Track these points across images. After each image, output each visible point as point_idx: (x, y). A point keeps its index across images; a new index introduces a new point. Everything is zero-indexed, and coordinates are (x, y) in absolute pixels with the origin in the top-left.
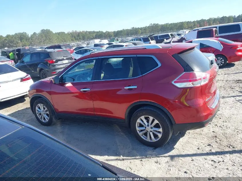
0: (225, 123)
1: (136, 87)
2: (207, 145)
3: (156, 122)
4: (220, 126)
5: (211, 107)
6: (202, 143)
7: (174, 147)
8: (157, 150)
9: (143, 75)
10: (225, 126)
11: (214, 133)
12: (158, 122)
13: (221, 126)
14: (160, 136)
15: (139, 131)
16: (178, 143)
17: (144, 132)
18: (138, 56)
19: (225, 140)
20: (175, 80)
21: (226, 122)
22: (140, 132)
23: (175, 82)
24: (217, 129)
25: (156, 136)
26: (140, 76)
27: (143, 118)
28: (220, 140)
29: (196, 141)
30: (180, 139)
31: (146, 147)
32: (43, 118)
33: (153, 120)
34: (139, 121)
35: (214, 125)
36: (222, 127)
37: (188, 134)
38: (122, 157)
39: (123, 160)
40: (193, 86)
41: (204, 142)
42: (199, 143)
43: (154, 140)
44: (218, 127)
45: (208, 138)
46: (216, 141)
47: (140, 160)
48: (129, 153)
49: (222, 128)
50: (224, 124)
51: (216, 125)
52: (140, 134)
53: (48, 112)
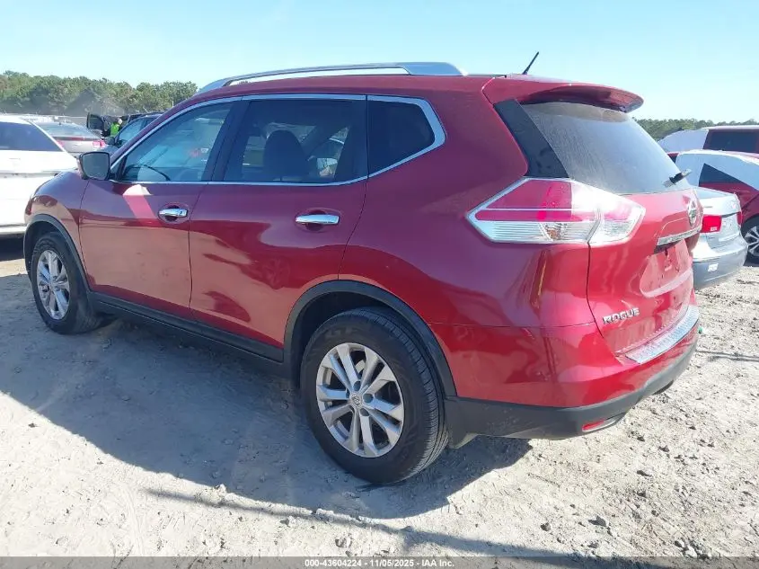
0: (705, 450)
1: (334, 220)
2: (590, 521)
3: (387, 375)
4: (679, 457)
5: (630, 356)
6: (573, 506)
7: (449, 498)
8: (376, 493)
9: (371, 176)
10: (702, 461)
11: (642, 478)
12: (393, 378)
13: (683, 457)
14: (394, 435)
15: (326, 402)
16: (471, 485)
17: (341, 410)
18: (371, 98)
19: (678, 516)
20: (483, 207)
21: (709, 445)
22: (328, 407)
23: (481, 216)
24: (660, 466)
25: (380, 436)
26: (362, 179)
27: (343, 350)
28: (653, 512)
29: (553, 494)
30: (489, 470)
31: (340, 473)
32: (52, 303)
33: (379, 368)
34: (328, 361)
35: (654, 449)
36: (688, 461)
37: (532, 459)
38: (221, 493)
39: (222, 504)
40: (551, 241)
41: (582, 506)
42: (562, 505)
43: (371, 450)
44: (668, 456)
45: (607, 495)
46: (638, 511)
47: (284, 519)
48: (261, 481)
49: (682, 465)
50: (701, 451)
51: (664, 450)
52: (328, 415)
53: (67, 285)
